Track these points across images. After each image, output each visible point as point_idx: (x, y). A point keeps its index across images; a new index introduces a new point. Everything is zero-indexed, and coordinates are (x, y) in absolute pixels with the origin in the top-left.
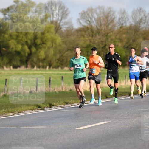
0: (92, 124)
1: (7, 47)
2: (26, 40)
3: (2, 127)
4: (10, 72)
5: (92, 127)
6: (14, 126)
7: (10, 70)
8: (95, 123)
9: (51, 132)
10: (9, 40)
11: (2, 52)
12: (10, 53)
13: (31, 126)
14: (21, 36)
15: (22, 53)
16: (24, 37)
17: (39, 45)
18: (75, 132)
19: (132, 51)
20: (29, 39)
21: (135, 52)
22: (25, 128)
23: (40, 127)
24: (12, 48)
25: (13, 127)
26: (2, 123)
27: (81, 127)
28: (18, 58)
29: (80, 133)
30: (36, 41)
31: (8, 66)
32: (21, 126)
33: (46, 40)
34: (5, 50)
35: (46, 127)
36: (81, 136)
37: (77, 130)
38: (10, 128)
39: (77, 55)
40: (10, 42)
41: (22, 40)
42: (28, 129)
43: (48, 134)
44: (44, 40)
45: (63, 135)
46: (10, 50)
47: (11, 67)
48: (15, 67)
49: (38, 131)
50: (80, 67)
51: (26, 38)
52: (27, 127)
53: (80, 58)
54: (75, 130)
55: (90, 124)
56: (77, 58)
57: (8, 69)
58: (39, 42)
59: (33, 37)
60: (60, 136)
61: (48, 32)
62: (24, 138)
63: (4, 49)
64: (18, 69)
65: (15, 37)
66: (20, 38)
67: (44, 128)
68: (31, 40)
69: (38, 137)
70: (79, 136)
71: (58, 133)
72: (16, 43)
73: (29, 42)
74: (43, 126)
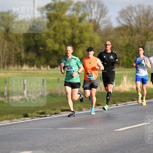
0: (132, 126)
1: (44, 46)
2: (63, 39)
3: (39, 128)
4: (47, 72)
5: (131, 128)
6: (51, 127)
7: (48, 70)
8: (134, 125)
9: (89, 134)
10: (46, 39)
11: (39, 51)
12: (48, 52)
13: (69, 128)
14: (59, 35)
15: (60, 53)
16: (62, 36)
17: (77, 44)
18: (114, 134)
19: (140, 51)
20: (67, 38)
21: (143, 52)
22: (63, 130)
23: (78, 128)
24: (50, 48)
25: (50, 129)
26: (38, 124)
27: (120, 128)
28: (55, 58)
29: (119, 135)
30: (74, 40)
31: (45, 66)
32: (58, 128)
33: (84, 40)
34: (42, 50)
35: (84, 128)
36: (120, 138)
37: (116, 131)
38: (47, 129)
39: (69, 55)
40: (47, 41)
41: (59, 39)
42: (65, 130)
43: (86, 136)
44: (82, 39)
45: (102, 137)
46: (47, 49)
47: (49, 67)
48: (52, 67)
49: (76, 132)
50: (71, 70)
51: (64, 37)
52: (65, 129)
53: (72, 58)
54: (113, 131)
55: (130, 126)
56: (68, 59)
57: (45, 69)
58: (77, 41)
59: (71, 37)
60: (98, 137)
61: (86, 31)
62: (61, 140)
63: (41, 48)
64: (56, 68)
65: (52, 36)
66: (58, 37)
67: (82, 129)
68: (69, 39)
69: (75, 139)
70: (117, 138)
71: (97, 135)
72: (53, 42)
73: (67, 41)
74: (81, 127)
